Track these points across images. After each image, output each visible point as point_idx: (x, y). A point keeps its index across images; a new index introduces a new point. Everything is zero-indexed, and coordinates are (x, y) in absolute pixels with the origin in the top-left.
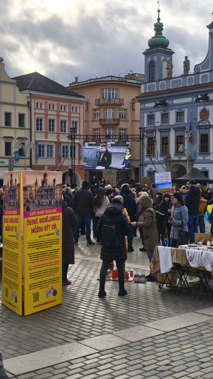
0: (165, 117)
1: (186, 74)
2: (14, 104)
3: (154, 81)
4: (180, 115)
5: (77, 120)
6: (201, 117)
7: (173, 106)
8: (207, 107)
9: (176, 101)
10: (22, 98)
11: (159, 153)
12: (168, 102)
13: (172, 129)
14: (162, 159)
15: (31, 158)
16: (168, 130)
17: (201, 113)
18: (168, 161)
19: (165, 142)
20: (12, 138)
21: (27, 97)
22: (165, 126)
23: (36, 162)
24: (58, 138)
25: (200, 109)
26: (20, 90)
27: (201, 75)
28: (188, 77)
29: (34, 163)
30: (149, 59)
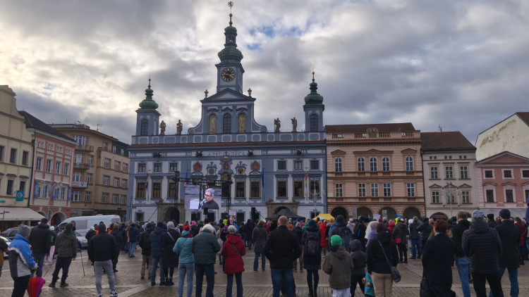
0: (158, 166)
1: (179, 134)
2: (20, 141)
3: (147, 135)
4: (173, 165)
5: (68, 162)
6: (194, 169)
7: (167, 159)
8: (200, 162)
9: (169, 154)
10: (27, 135)
11: (150, 197)
12: (163, 154)
13: (165, 177)
14: (153, 202)
15: (29, 199)
16: (161, 178)
17: (195, 166)
18: (160, 204)
19: (157, 187)
20: (14, 176)
21: (32, 136)
22: (157, 174)
23: (33, 202)
24: (53, 179)
25: (193, 163)
26: (27, 127)
27: (194, 136)
28: (182, 137)
29: (31, 204)
30: (142, 117)
